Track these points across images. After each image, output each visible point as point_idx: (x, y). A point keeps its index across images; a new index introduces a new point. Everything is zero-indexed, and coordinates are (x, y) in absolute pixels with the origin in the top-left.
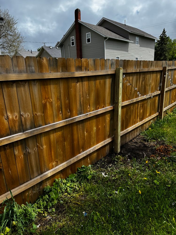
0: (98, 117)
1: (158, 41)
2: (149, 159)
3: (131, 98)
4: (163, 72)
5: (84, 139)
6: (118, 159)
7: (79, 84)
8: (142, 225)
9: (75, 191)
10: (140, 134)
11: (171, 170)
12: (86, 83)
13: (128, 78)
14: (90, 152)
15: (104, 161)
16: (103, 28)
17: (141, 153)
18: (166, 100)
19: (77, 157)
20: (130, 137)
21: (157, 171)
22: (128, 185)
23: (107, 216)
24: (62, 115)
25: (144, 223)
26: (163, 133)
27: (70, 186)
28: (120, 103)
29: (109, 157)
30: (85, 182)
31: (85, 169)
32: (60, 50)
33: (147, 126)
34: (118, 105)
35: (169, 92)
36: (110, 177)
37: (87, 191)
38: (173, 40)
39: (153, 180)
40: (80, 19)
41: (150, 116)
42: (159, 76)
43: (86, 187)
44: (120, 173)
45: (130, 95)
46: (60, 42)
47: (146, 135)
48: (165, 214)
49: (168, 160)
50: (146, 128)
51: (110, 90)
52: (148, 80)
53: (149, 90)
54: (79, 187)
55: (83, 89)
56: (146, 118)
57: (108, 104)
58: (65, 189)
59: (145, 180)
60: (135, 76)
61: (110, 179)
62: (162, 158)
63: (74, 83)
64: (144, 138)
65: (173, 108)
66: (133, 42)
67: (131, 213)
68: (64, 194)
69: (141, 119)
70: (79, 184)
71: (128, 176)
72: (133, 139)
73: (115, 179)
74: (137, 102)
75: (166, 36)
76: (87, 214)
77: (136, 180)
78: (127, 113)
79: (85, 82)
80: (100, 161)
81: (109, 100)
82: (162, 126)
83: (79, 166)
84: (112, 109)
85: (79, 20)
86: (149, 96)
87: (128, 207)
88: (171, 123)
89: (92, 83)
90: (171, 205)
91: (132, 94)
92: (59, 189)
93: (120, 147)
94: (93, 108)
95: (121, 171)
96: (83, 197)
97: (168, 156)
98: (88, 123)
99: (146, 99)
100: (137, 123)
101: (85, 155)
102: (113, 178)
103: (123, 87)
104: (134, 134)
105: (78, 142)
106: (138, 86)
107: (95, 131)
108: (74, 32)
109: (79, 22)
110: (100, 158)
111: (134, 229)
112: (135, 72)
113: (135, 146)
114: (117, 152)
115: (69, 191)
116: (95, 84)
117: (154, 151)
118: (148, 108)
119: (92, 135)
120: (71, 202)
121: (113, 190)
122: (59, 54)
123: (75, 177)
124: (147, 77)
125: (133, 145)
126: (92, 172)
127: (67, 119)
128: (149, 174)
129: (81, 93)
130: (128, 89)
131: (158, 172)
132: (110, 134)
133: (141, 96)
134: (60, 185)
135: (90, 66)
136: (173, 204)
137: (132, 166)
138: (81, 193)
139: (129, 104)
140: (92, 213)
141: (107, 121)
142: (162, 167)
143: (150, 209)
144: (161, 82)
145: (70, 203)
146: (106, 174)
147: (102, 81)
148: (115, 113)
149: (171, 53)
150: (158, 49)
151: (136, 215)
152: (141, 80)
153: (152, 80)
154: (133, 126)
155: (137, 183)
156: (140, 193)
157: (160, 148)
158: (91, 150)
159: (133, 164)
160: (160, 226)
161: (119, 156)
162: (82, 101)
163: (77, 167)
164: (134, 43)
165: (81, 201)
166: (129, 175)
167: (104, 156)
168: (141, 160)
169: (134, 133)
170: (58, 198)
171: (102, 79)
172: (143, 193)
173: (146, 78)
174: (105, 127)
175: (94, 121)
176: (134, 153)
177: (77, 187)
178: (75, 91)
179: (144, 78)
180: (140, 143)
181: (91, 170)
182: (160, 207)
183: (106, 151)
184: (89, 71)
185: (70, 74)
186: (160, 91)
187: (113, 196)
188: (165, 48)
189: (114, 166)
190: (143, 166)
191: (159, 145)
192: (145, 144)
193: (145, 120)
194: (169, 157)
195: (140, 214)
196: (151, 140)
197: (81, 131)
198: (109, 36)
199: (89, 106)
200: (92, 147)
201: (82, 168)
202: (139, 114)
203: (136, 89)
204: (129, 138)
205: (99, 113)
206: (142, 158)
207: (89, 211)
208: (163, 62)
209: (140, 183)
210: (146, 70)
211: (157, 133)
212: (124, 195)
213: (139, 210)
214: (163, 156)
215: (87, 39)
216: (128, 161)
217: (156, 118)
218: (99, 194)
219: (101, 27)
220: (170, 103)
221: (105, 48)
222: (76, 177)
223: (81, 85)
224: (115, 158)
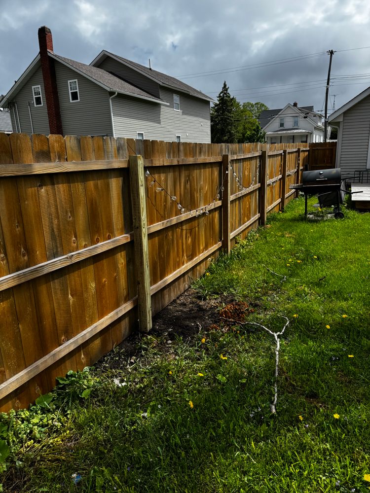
0: (99, 260)
1: (216, 105)
2: (207, 334)
3: (166, 216)
4: (222, 165)
5: (68, 311)
6: (147, 343)
7: (47, 191)
8: (197, 470)
9: (52, 431)
10: (190, 287)
11: (246, 350)
12: (62, 188)
13: (156, 176)
14: (85, 339)
15: (119, 354)
16: (105, 72)
17: (193, 324)
18: (234, 218)
19: (54, 355)
20: (172, 294)
21: (222, 356)
22: (169, 395)
23: (125, 470)
24: (8, 262)
25: (200, 465)
26: (232, 280)
27: (41, 422)
28: (144, 228)
29: (129, 343)
30: (76, 408)
31: (75, 377)
32: (8, 114)
33: (202, 269)
34: (141, 231)
35: (237, 202)
36: (130, 385)
37: (80, 427)
38: (241, 104)
39: (215, 376)
40: (52, 50)
41: (206, 250)
42: (216, 173)
43: (77, 417)
44: (152, 373)
45: (164, 211)
46: (7, 97)
47: (201, 286)
48: (239, 437)
49: (240, 331)
50: (202, 274)
51: (121, 201)
52: (196, 181)
53: (200, 200)
54: (62, 421)
55: (55, 201)
56: (199, 254)
57: (119, 231)
58: (28, 431)
59: (201, 377)
60: (170, 172)
61: (132, 388)
62: (230, 327)
63: (33, 188)
64: (197, 293)
65: (246, 231)
66: (168, 104)
67: (174, 452)
68: (26, 445)
69: (191, 257)
70: (62, 415)
71: (168, 374)
72: (178, 298)
73: (141, 387)
74: (180, 224)
75: (229, 97)
76: (81, 478)
77: (184, 380)
78: (161, 246)
79: (60, 186)
80: (110, 355)
81: (121, 222)
82: (229, 267)
83: (60, 373)
84: (129, 240)
85: (48, 50)
86: (202, 212)
87: (168, 440)
88: (244, 260)
89: (78, 186)
90: (248, 417)
91: (168, 208)
92: (10, 435)
93: (151, 318)
94: (85, 241)
95: (153, 367)
96: (72, 442)
97: (240, 324)
98: (76, 275)
99: (195, 216)
100: (183, 264)
101: (72, 348)
102: (137, 386)
103: (149, 196)
104: (179, 287)
105: (54, 320)
106: (179, 193)
107: (93, 291)
108: (40, 76)
109: (49, 54)
110: (110, 347)
111: (182, 484)
112: (169, 164)
113: (181, 311)
114: (145, 328)
115: (38, 435)
116: (85, 188)
117: (217, 317)
118: (201, 233)
119: (87, 301)
120: (43, 459)
121: (137, 412)
122: (6, 123)
123: (51, 399)
124: (195, 175)
125: (178, 311)
126: (92, 383)
127: (20, 270)
128: (208, 363)
129: (53, 210)
130: (159, 199)
131: (224, 358)
132: (128, 294)
133: (185, 212)
134: (13, 426)
135: (69, 151)
136: (251, 415)
137: (177, 354)
138: (67, 434)
139: (162, 228)
140: (92, 471)
141: (120, 266)
142: (231, 347)
143: (211, 434)
144: (220, 184)
145: (42, 461)
146: (122, 381)
147: (100, 182)
148: (136, 250)
149: (240, 128)
150: (216, 120)
151: (183, 453)
152: (183, 180)
153: (205, 180)
154: (175, 272)
155: (187, 386)
156: (192, 406)
157: (226, 310)
158: (88, 335)
159: (177, 349)
160: (230, 464)
161: (149, 337)
162: (55, 226)
163: (57, 376)
164: (171, 106)
165: (67, 450)
166: (170, 373)
167: (119, 343)
168: (193, 338)
169: (179, 285)
170: (10, 457)
171: (99, 180)
172: (196, 406)
173: (193, 177)
174: (116, 280)
175: (91, 268)
176: (180, 326)
177: (56, 421)
178: (38, 205)
179: (189, 176)
180: (190, 303)
181: (90, 378)
182: (228, 427)
183: (123, 331)
184: (67, 160)
185: (21, 168)
186: (221, 201)
187: (138, 424)
188: (228, 119)
189: (139, 361)
190: (197, 351)
191: (225, 304)
192: (200, 305)
193: (197, 259)
194: (242, 325)
195: (191, 449)
196: (210, 295)
197: (59, 295)
198: (117, 90)
199: (76, 237)
200: (90, 326)
201: (67, 376)
202: (184, 246)
203: (174, 198)
204: (170, 296)
205: (99, 251)
206: (194, 334)
207: (87, 470)
208: (222, 146)
209: (191, 385)
210: (190, 160)
211: (221, 282)
212: (161, 417)
213: (190, 442)
214: (232, 325)
215: (72, 93)
216: (168, 344)
217: (218, 253)
218: (108, 427)
219: (101, 70)
220: (242, 222)
221: (112, 114)
222: (53, 400)
223: (51, 191)
224: (141, 344)
